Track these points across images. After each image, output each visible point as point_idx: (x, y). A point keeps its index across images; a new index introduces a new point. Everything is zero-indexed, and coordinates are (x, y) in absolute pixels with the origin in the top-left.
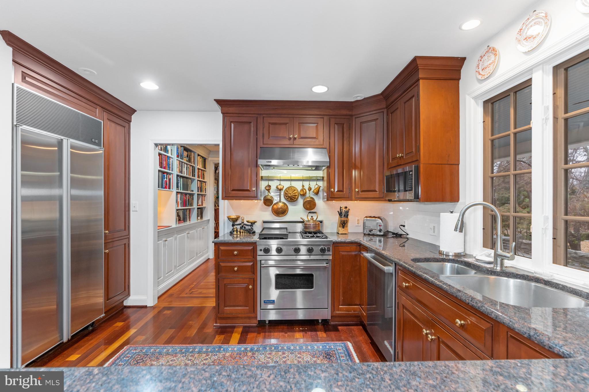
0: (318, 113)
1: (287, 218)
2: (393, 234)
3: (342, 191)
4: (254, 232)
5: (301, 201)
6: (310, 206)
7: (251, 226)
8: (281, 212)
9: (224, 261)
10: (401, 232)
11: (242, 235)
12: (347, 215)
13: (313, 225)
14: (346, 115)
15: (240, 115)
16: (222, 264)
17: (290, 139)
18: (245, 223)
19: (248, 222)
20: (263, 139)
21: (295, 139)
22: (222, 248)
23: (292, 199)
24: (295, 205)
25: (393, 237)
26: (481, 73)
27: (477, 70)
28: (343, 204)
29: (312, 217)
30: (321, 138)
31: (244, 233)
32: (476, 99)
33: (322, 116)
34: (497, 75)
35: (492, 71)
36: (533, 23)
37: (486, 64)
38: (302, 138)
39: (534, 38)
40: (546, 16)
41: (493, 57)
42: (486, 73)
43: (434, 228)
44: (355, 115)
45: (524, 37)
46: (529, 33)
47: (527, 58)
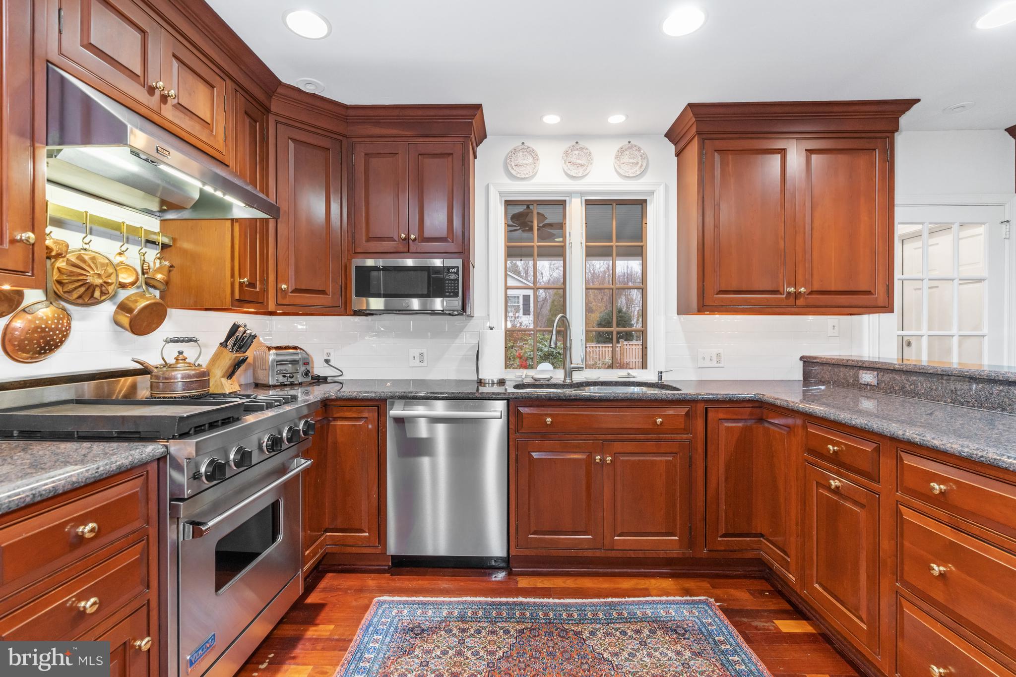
2: (314, 377)
3: (253, 286)
6: (151, 321)
8: (38, 344)
13: (185, 377)
14: (258, 102)
17: (152, 90)
20: (61, 33)
21: (165, 98)
23: (90, 298)
27: (508, 161)
29: (181, 352)
30: (219, 130)
32: (501, 193)
33: (225, 74)
34: (534, 181)
35: (531, 174)
36: (577, 152)
37: (520, 162)
38: (180, 106)
39: (578, 167)
40: (590, 154)
41: (530, 160)
42: (523, 172)
43: (421, 355)
44: (276, 114)
45: (569, 160)
46: (573, 160)
47: (570, 181)
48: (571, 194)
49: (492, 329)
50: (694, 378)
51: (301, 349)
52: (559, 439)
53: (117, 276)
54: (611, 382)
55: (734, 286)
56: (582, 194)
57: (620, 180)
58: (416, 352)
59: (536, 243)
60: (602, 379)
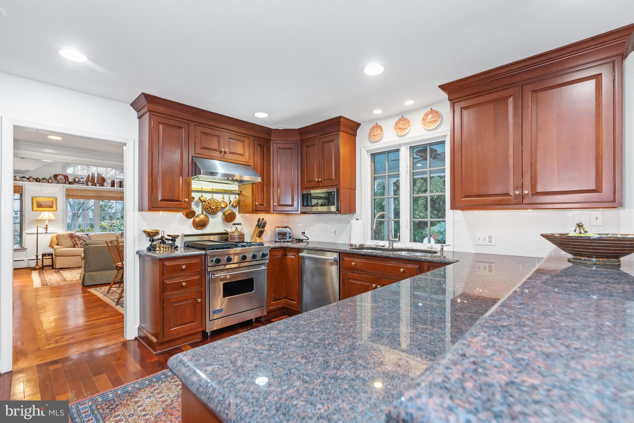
0: (245, 132)
1: (206, 230)
2: (296, 240)
3: (263, 205)
4: (177, 247)
5: (220, 214)
6: (229, 218)
7: (172, 240)
8: (201, 225)
9: (168, 278)
10: (302, 237)
11: (167, 250)
12: (264, 226)
13: (238, 235)
14: (264, 139)
15: (169, 117)
16: (168, 282)
17: (221, 152)
18: (166, 237)
19: (169, 236)
20: (195, 148)
21: (225, 153)
22: (167, 263)
23: (213, 212)
24: (214, 218)
25: (296, 242)
26: (372, 137)
27: (370, 134)
28: (261, 216)
29: (236, 228)
30: (247, 155)
31: (167, 249)
32: (367, 151)
33: (248, 136)
34: (382, 142)
35: (379, 139)
36: (402, 122)
37: (375, 133)
38: (231, 153)
39: (403, 130)
40: (409, 122)
41: (380, 131)
42: (376, 138)
43: (335, 231)
44: (273, 140)
45: (398, 127)
46: (401, 127)
47: (399, 138)
48: (400, 145)
49: (357, 220)
50: (473, 251)
51: (288, 227)
52: (359, 274)
53: (220, 205)
54: (417, 250)
55: (475, 192)
56: (406, 144)
57: (427, 132)
58: (333, 230)
59: (387, 174)
60: (414, 248)
